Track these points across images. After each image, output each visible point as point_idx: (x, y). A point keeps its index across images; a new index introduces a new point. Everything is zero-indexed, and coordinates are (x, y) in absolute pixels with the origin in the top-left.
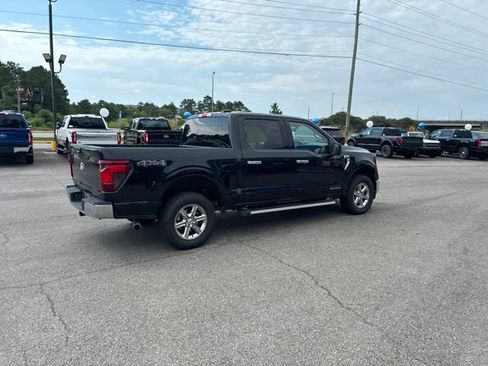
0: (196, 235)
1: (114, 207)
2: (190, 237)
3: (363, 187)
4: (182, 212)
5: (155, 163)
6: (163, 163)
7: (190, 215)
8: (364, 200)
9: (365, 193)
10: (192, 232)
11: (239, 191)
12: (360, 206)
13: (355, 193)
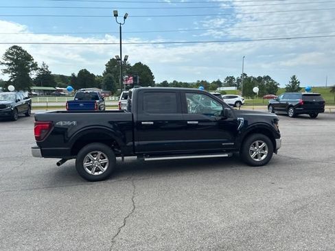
0: (100, 173)
1: (41, 150)
2: (96, 174)
3: (260, 144)
4: (89, 155)
5: (69, 123)
6: (74, 123)
7: (95, 158)
8: (262, 155)
9: (264, 149)
10: (98, 170)
11: (136, 143)
12: (258, 160)
13: (251, 148)
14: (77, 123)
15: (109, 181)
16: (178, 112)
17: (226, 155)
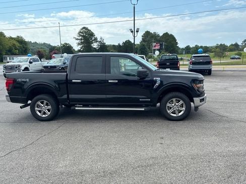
2: (44, 116)
3: (178, 101)
5: (24, 80)
6: (28, 80)
7: (43, 105)
8: (180, 111)
9: (182, 106)
10: (45, 113)
12: (175, 115)
13: (168, 105)
14: (30, 80)
15: (51, 122)
16: (102, 73)
17: (143, 109)
